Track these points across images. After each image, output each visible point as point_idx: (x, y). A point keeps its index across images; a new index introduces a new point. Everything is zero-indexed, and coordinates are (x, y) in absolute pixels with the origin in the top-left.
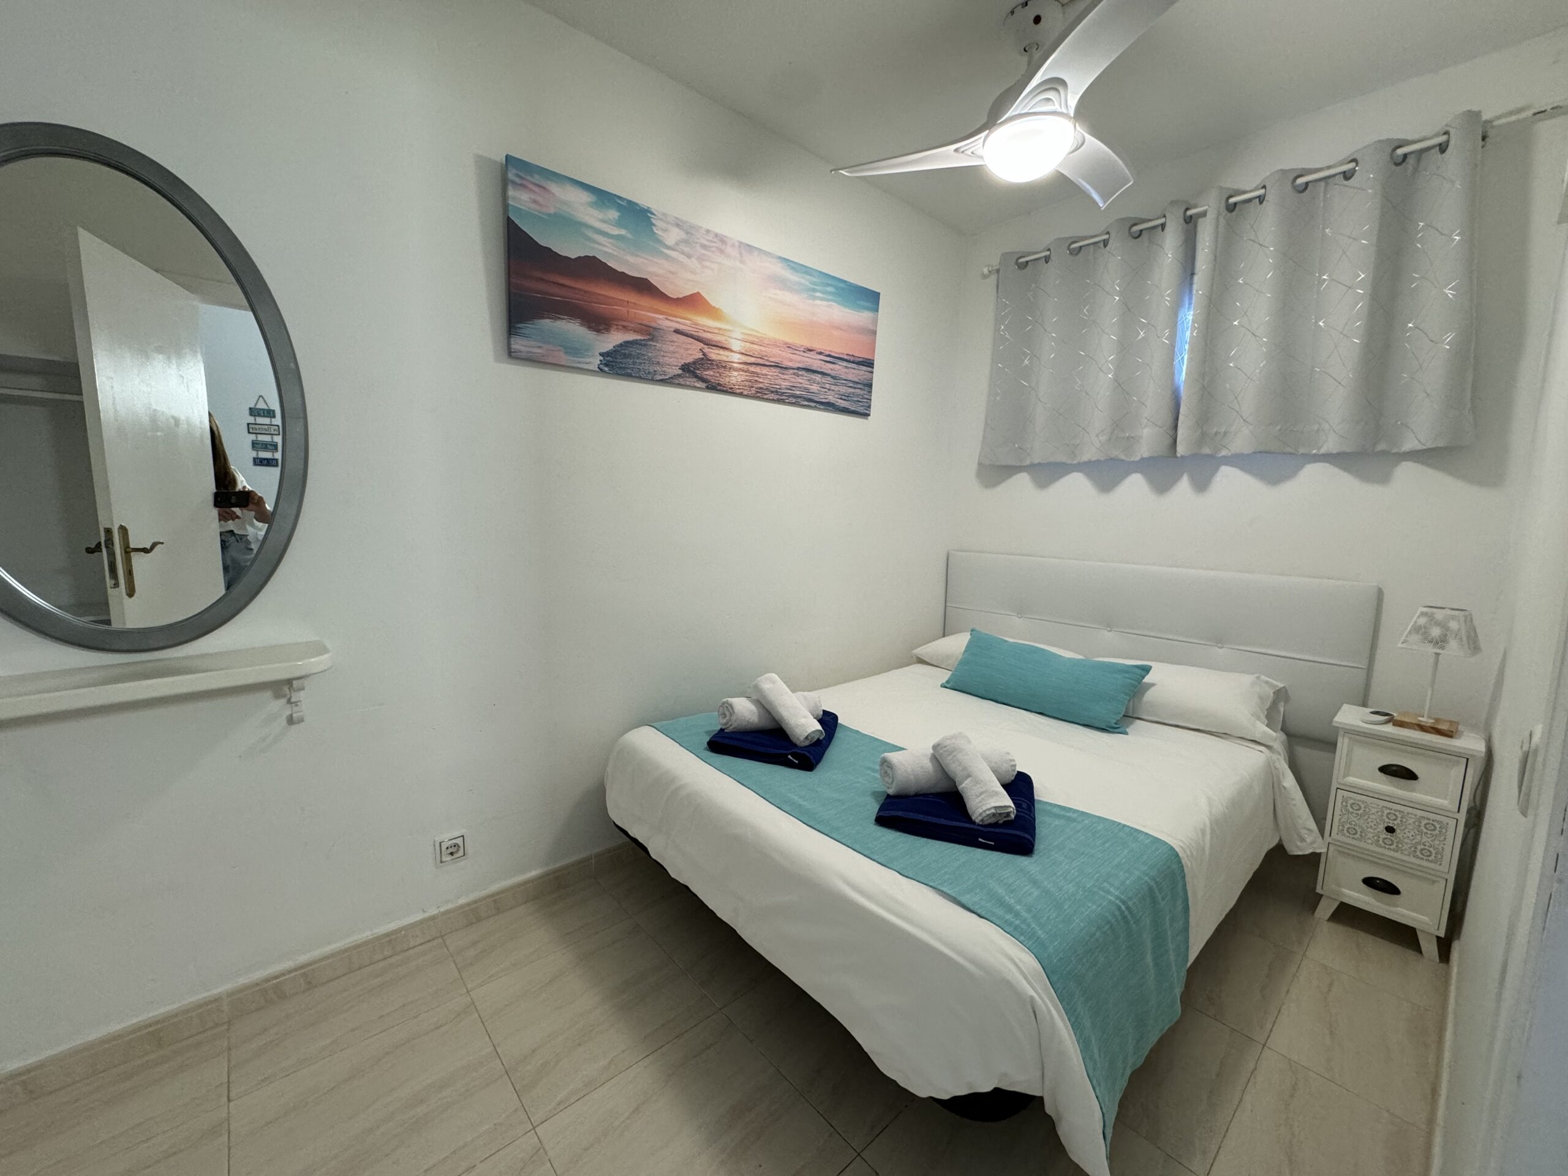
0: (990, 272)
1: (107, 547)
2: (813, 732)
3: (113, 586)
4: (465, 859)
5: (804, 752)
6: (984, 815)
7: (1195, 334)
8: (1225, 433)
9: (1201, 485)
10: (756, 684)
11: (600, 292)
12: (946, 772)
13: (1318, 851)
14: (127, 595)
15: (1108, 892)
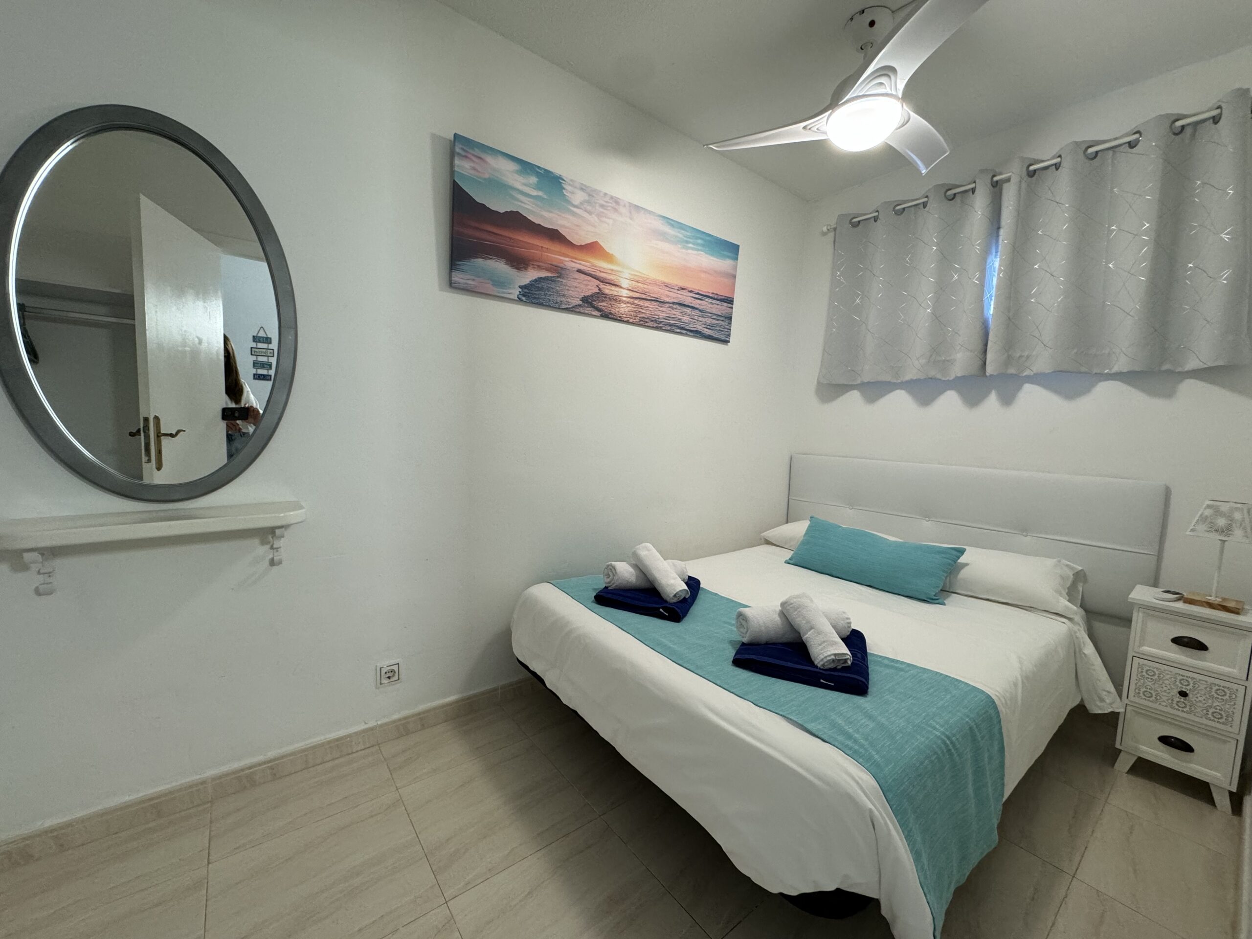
0: (828, 230)
1: (144, 432)
2: (681, 591)
3: (146, 461)
4: (399, 683)
5: (673, 607)
6: (825, 660)
7: (1001, 275)
8: (1028, 357)
9: (1007, 399)
10: (635, 551)
11: (522, 239)
12: (792, 625)
13: (1117, 710)
14: (157, 468)
15: (935, 728)
